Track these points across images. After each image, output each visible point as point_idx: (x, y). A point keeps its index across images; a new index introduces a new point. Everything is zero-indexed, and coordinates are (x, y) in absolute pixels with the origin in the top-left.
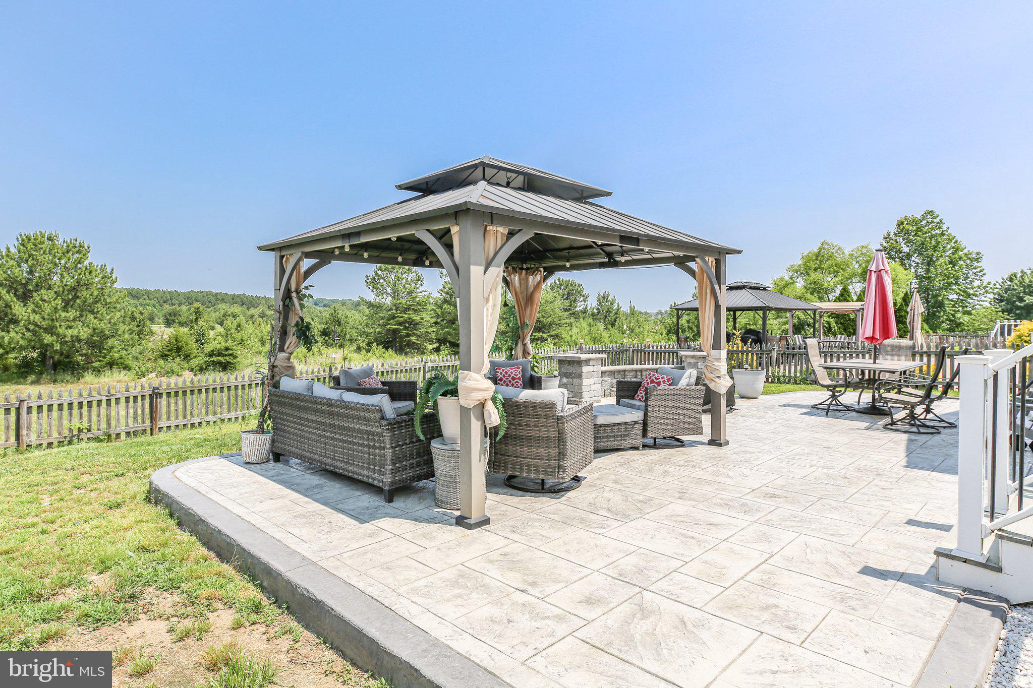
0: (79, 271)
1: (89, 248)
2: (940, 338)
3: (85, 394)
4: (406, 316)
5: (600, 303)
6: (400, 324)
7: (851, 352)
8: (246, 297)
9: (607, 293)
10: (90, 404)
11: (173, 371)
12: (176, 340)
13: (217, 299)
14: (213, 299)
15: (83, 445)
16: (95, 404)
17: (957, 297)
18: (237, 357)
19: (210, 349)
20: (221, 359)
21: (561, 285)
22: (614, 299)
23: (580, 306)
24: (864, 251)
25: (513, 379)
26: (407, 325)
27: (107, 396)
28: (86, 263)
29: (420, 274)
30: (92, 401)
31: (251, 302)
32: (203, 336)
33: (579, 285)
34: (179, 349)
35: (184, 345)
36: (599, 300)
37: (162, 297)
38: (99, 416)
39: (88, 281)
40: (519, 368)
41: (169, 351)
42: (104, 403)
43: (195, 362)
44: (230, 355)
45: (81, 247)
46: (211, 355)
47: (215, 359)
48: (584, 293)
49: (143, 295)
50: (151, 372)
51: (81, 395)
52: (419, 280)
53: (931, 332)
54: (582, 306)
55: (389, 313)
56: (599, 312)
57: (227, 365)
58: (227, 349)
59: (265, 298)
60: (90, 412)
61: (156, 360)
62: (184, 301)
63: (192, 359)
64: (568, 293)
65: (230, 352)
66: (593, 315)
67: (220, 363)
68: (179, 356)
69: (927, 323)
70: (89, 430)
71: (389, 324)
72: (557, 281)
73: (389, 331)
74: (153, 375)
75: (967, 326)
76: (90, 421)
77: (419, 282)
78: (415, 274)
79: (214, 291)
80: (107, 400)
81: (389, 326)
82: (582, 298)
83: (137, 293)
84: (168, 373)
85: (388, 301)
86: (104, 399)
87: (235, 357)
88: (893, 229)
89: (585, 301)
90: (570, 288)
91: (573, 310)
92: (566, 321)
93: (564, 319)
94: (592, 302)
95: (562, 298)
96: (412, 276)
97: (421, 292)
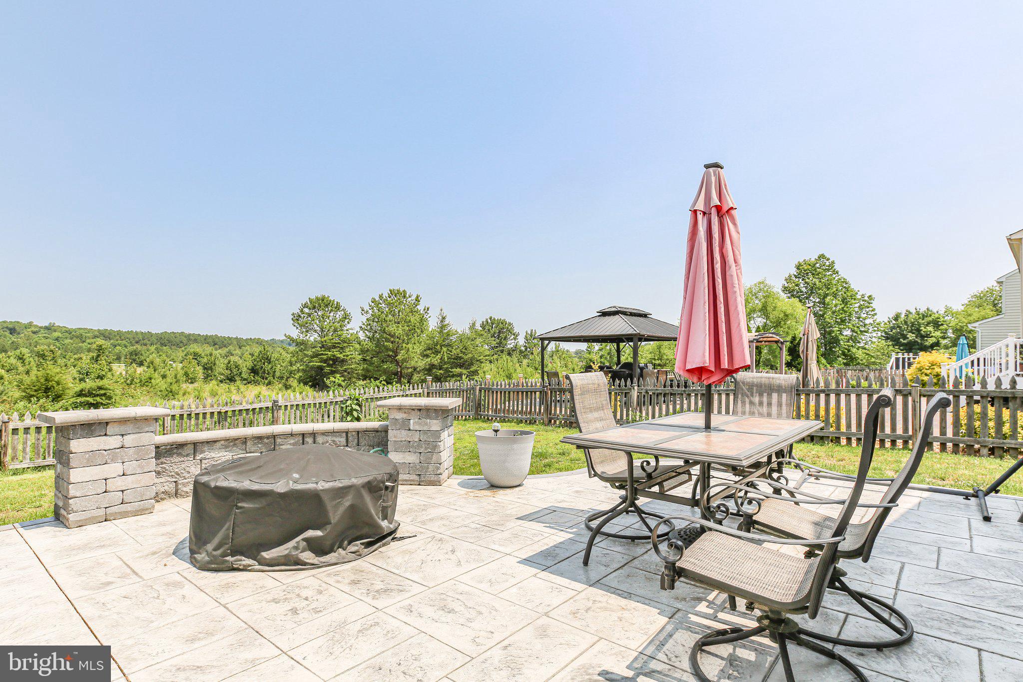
2: (838, 372)
4: (329, 353)
5: (527, 340)
6: (325, 361)
7: (727, 390)
8: (218, 338)
9: (534, 331)
13: (189, 340)
14: (185, 340)
17: (851, 334)
19: (78, 389)
20: (90, 400)
21: (493, 324)
23: (510, 344)
24: (762, 286)
26: (331, 362)
29: (348, 312)
31: (223, 342)
33: (510, 324)
34: (47, 389)
36: (526, 338)
37: (134, 338)
44: (105, 394)
46: (82, 395)
48: (515, 331)
49: (115, 336)
53: (828, 366)
54: (513, 344)
55: (314, 350)
56: (526, 349)
59: (236, 338)
62: (156, 341)
64: (499, 332)
65: (102, 392)
66: (521, 352)
68: (47, 396)
69: (825, 358)
71: (313, 362)
72: (489, 321)
73: (312, 368)
75: (862, 360)
77: (347, 320)
78: (343, 313)
79: (187, 332)
81: (312, 364)
82: (513, 336)
83: (110, 334)
85: (313, 337)
87: (109, 398)
88: (794, 271)
89: (515, 339)
90: (501, 326)
91: (503, 347)
92: (487, 358)
93: (486, 356)
94: (521, 341)
95: (493, 336)
96: (340, 314)
97: (347, 330)
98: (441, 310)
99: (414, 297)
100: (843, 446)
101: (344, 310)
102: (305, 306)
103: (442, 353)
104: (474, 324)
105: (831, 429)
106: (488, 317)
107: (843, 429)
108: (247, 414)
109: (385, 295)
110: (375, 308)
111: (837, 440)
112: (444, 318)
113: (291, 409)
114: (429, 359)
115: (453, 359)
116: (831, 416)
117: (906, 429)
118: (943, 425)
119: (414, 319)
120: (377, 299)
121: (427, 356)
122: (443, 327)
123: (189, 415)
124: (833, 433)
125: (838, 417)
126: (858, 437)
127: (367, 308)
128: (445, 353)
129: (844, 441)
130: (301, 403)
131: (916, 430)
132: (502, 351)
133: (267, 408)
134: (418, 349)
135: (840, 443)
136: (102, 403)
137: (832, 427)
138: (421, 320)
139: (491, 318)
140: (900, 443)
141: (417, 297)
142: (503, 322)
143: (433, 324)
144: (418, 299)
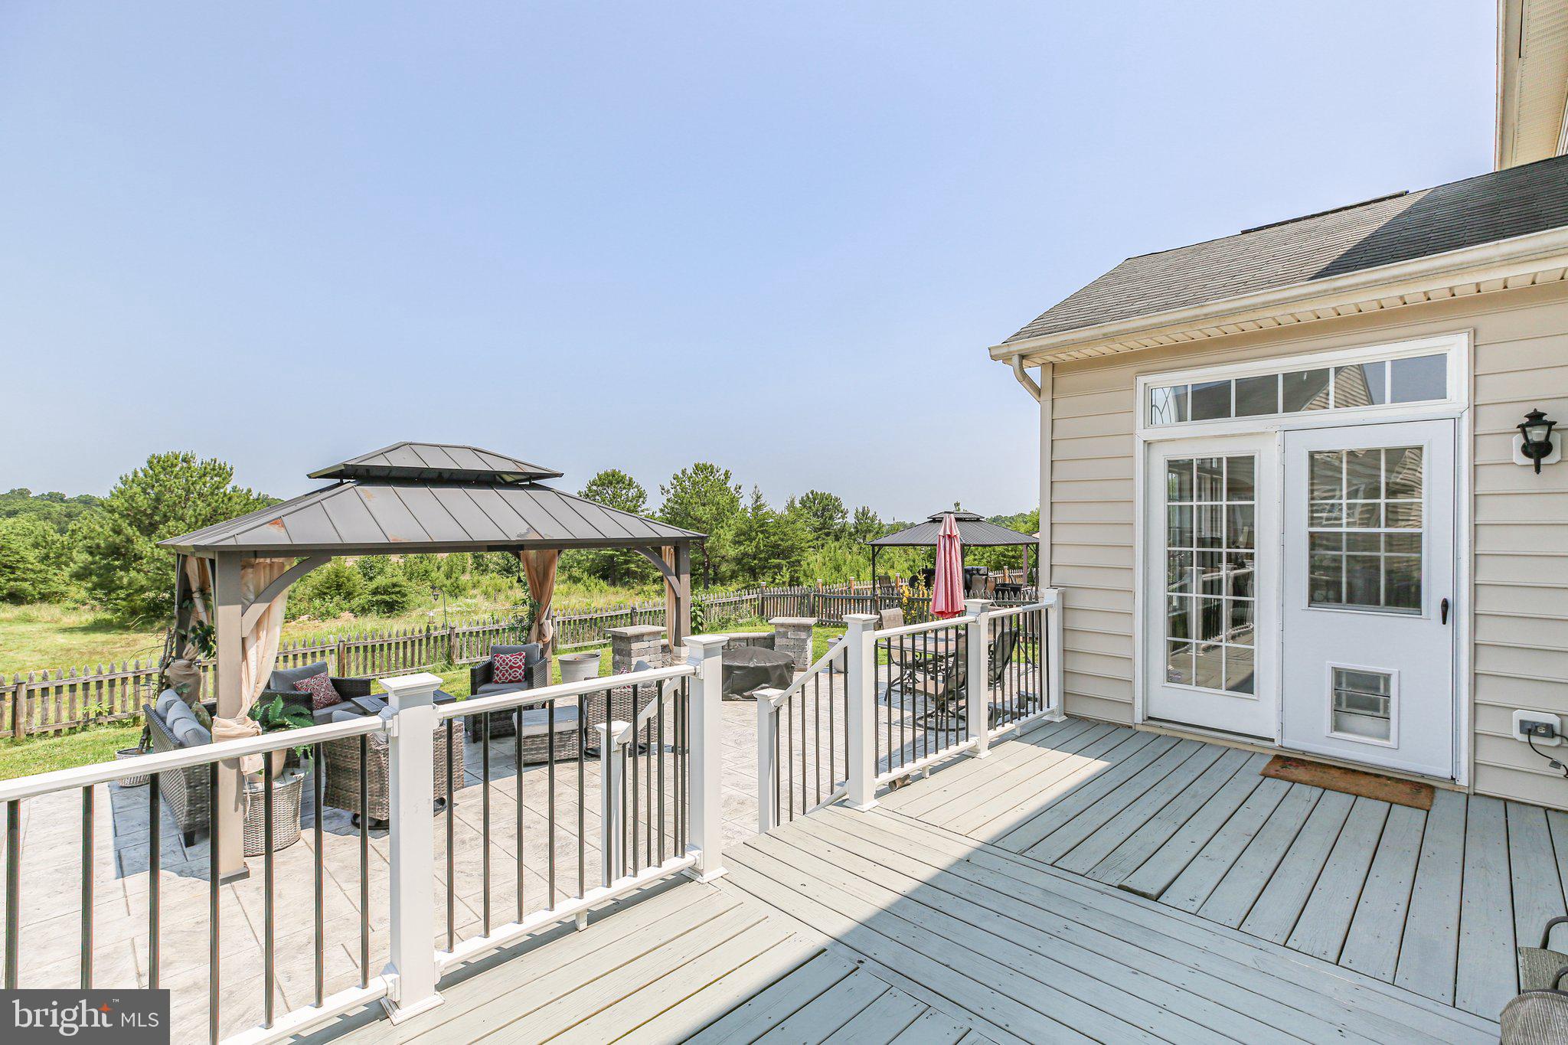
0: (216, 498)
1: (231, 470)
3: (106, 672)
5: (858, 520)
9: (866, 508)
10: (112, 683)
11: (328, 612)
12: (337, 576)
15: (102, 731)
16: (118, 682)
18: (406, 595)
19: (374, 586)
20: (386, 598)
21: (815, 499)
22: (875, 516)
23: (837, 524)
25: (511, 667)
27: (134, 672)
28: (229, 488)
29: (642, 489)
30: (115, 679)
32: (371, 569)
33: (837, 499)
34: (339, 587)
35: (346, 581)
36: (857, 517)
38: (123, 695)
39: (227, 509)
40: (520, 655)
41: (328, 588)
42: (131, 680)
43: (356, 602)
44: (399, 592)
45: (220, 469)
46: (375, 592)
47: (379, 597)
48: (842, 508)
50: (303, 614)
51: (100, 672)
52: (640, 497)
54: (841, 524)
56: (858, 531)
57: (394, 605)
58: (394, 585)
60: (111, 692)
61: (311, 599)
63: (354, 597)
64: (823, 509)
65: (397, 589)
66: (851, 534)
67: (386, 603)
68: (340, 594)
70: (110, 713)
72: (811, 496)
74: (305, 617)
76: (112, 702)
77: (641, 499)
78: (636, 490)
80: (135, 677)
82: (840, 515)
84: (323, 614)
86: (131, 677)
87: (404, 595)
89: (843, 517)
90: (825, 502)
91: (829, 529)
92: (810, 543)
93: (809, 541)
94: (851, 519)
95: (815, 515)
96: (633, 492)
97: (642, 511)
98: (756, 487)
99: (722, 471)
101: (637, 487)
102: (594, 483)
103: (757, 540)
104: (792, 502)
106: (809, 492)
108: (611, 620)
109: (690, 471)
110: (678, 488)
112: (758, 498)
113: (646, 615)
114: (742, 548)
115: (770, 547)
119: (723, 500)
120: (681, 475)
121: (740, 543)
122: (757, 508)
123: (569, 621)
127: (668, 486)
128: (761, 541)
130: (653, 610)
132: (828, 534)
133: (627, 614)
134: (730, 536)
136: (397, 602)
138: (732, 502)
139: (812, 493)
141: (727, 472)
142: (829, 497)
143: (746, 502)
144: (727, 475)
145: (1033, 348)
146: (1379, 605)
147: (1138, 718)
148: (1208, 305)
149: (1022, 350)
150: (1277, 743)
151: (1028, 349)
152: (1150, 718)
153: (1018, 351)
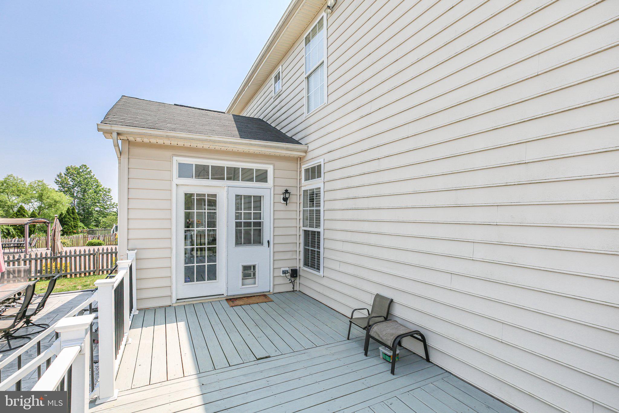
17: (99, 209)
88: (63, 172)
100: (69, 278)
105: (63, 272)
107: (69, 271)
111: (65, 276)
116: (63, 267)
117: (94, 268)
118: (107, 264)
124: (64, 273)
125: (66, 267)
126: (75, 273)
129: (69, 276)
131: (97, 268)
135: (67, 277)
137: (63, 271)
140: (92, 273)
145: (127, 131)
146: (251, 244)
147: (174, 300)
148: (212, 137)
149: (119, 131)
150: (225, 295)
151: (124, 131)
152: (178, 300)
153: (117, 130)
